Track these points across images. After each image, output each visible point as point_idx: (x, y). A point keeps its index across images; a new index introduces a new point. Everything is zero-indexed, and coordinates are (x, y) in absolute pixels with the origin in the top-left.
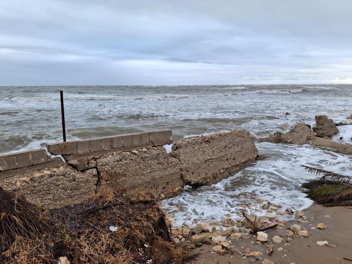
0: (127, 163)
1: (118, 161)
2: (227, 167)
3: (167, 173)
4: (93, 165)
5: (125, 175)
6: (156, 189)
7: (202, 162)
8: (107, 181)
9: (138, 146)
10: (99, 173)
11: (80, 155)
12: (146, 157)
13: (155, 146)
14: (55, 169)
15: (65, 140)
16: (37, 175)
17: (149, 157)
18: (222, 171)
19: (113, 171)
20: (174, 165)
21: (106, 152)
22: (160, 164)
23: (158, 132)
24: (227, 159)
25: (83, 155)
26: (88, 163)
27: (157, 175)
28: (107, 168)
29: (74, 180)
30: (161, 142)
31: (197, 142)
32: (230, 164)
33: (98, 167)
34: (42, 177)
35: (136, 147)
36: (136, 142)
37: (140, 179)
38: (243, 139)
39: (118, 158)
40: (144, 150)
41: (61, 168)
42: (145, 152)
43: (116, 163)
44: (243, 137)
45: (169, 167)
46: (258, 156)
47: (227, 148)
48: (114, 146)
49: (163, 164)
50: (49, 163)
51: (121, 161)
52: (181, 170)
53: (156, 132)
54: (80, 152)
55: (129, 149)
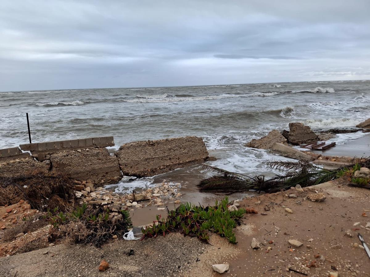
0: (71, 158)
1: (65, 156)
2: (168, 164)
3: (106, 166)
4: (48, 158)
5: (70, 165)
6: (97, 176)
7: (142, 160)
8: (56, 168)
9: (83, 147)
10: (51, 163)
11: (39, 152)
12: (87, 155)
13: (97, 147)
14: (22, 159)
15: (30, 142)
16: (12, 161)
17: (89, 154)
18: (162, 167)
19: (61, 162)
20: (112, 161)
21: (58, 150)
22: (100, 160)
23: (100, 138)
24: (170, 159)
25: (42, 152)
26: (46, 157)
27: (97, 167)
28: (56, 160)
29: (34, 166)
30: (103, 145)
31: (140, 146)
32: (172, 163)
33: (51, 159)
34: (14, 163)
35: (80, 148)
36: (81, 144)
37: (82, 169)
38: (193, 143)
39: (65, 154)
40: (87, 149)
41: (27, 159)
42: (88, 151)
43: (63, 157)
44: (193, 142)
45: (108, 162)
46: (207, 158)
47: (172, 150)
48: (64, 147)
49: (102, 160)
50: (20, 155)
51: (67, 156)
52: (119, 164)
53: (99, 138)
54: (40, 149)
55: (75, 149)
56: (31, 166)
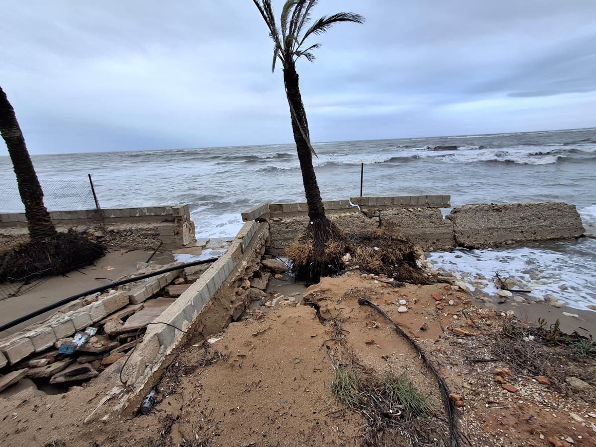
0: (402, 217)
1: (395, 215)
2: (518, 239)
3: (438, 231)
4: (378, 215)
5: (400, 226)
6: (426, 242)
7: (482, 229)
8: (385, 227)
9: (415, 206)
10: (380, 220)
11: (369, 207)
12: (420, 215)
13: (430, 208)
14: (353, 213)
15: (361, 196)
16: (343, 215)
17: (422, 215)
18: (510, 242)
19: (391, 221)
20: (446, 226)
21: (388, 206)
22: (432, 223)
23: (435, 196)
24: (522, 232)
25: (372, 207)
26: (374, 213)
27: (428, 231)
28: (386, 218)
29: (364, 222)
30: (437, 205)
31: (481, 210)
32: (525, 238)
33: (380, 216)
34: (345, 216)
35: (412, 206)
36: (413, 203)
37: (412, 231)
38: (559, 213)
39: (396, 212)
40: (419, 209)
41: (357, 213)
42: (420, 211)
43: (394, 216)
44: (559, 210)
45: (441, 227)
46: (583, 236)
47: (526, 220)
48: (394, 204)
49: (436, 224)
50: (350, 209)
51: (398, 214)
52: (454, 231)
53: (433, 196)
54: (370, 204)
55: (406, 207)
56: (361, 222)
